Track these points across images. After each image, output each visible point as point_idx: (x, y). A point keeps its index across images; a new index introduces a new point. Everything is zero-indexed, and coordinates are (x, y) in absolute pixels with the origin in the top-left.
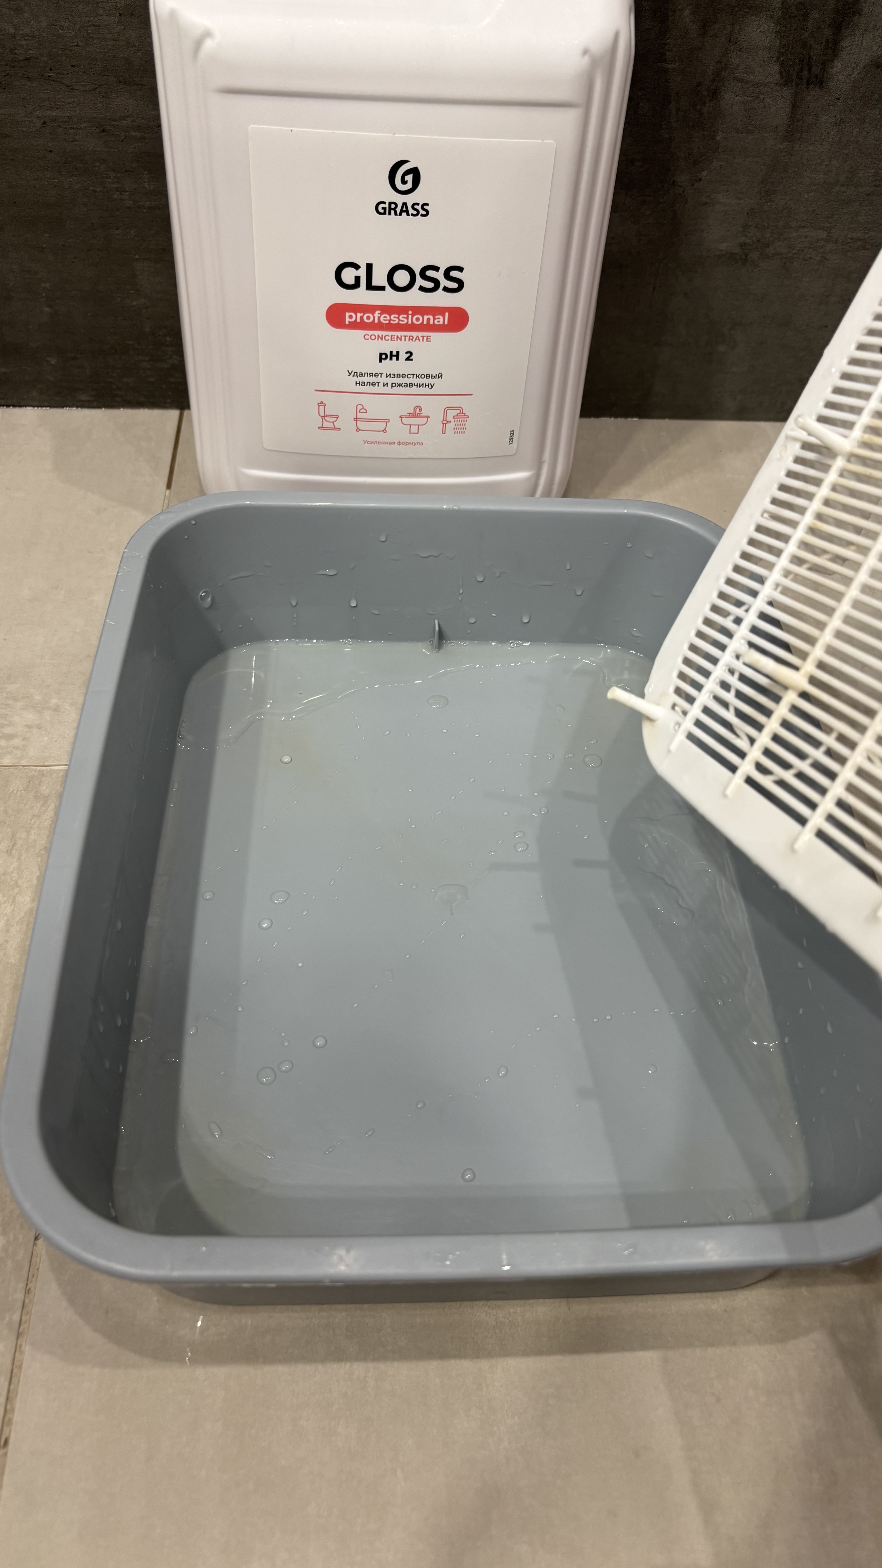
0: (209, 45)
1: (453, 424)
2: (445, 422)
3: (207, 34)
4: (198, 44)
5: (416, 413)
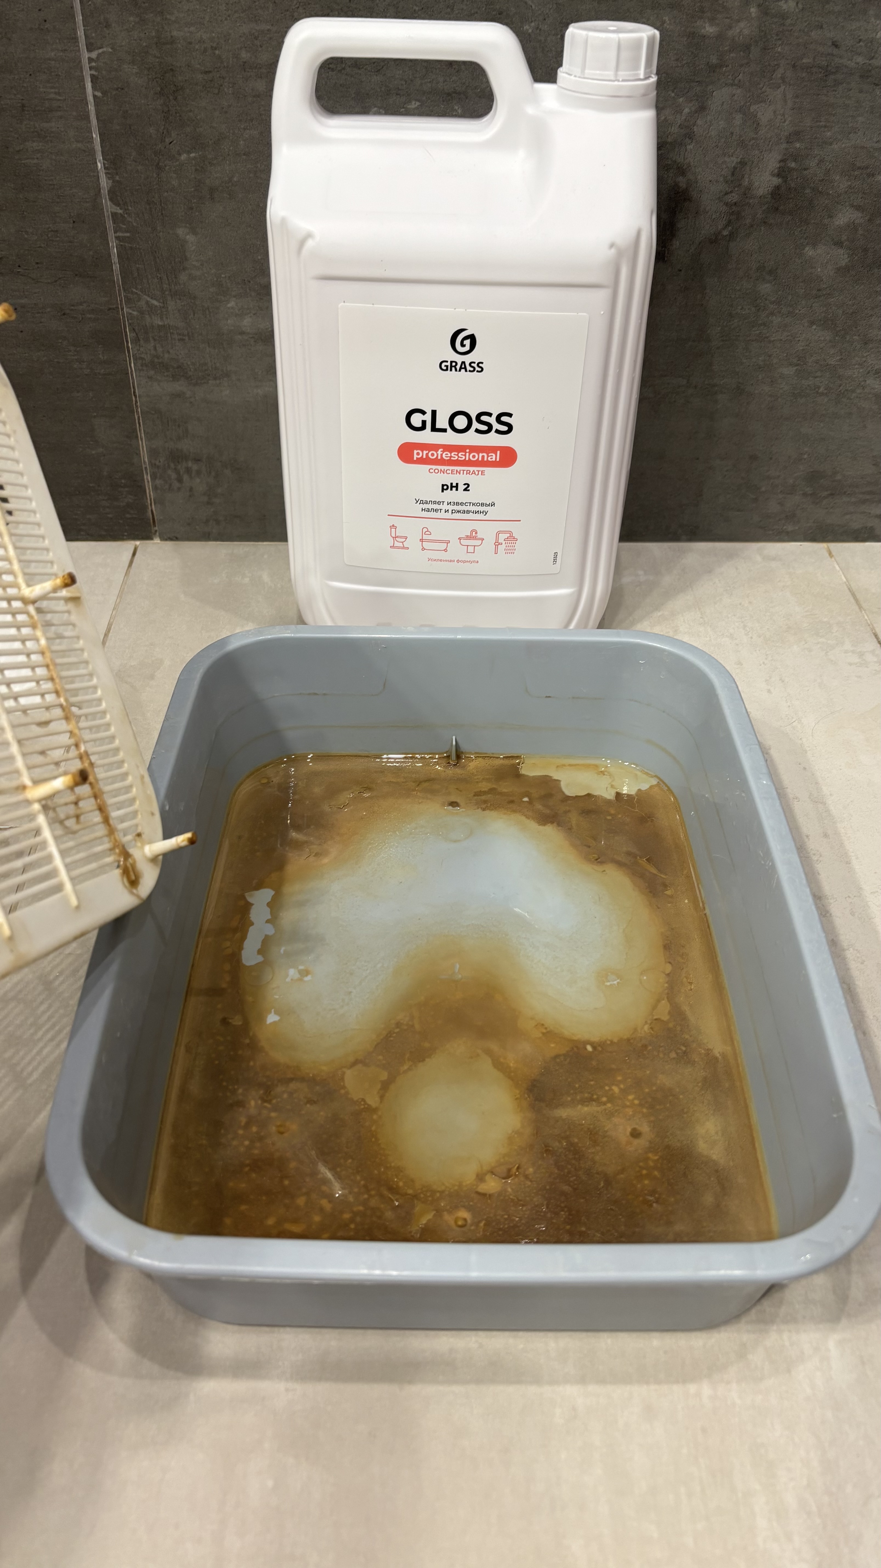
0: (310, 243)
1: (504, 546)
2: (497, 544)
3: (309, 236)
4: (302, 243)
5: (473, 536)
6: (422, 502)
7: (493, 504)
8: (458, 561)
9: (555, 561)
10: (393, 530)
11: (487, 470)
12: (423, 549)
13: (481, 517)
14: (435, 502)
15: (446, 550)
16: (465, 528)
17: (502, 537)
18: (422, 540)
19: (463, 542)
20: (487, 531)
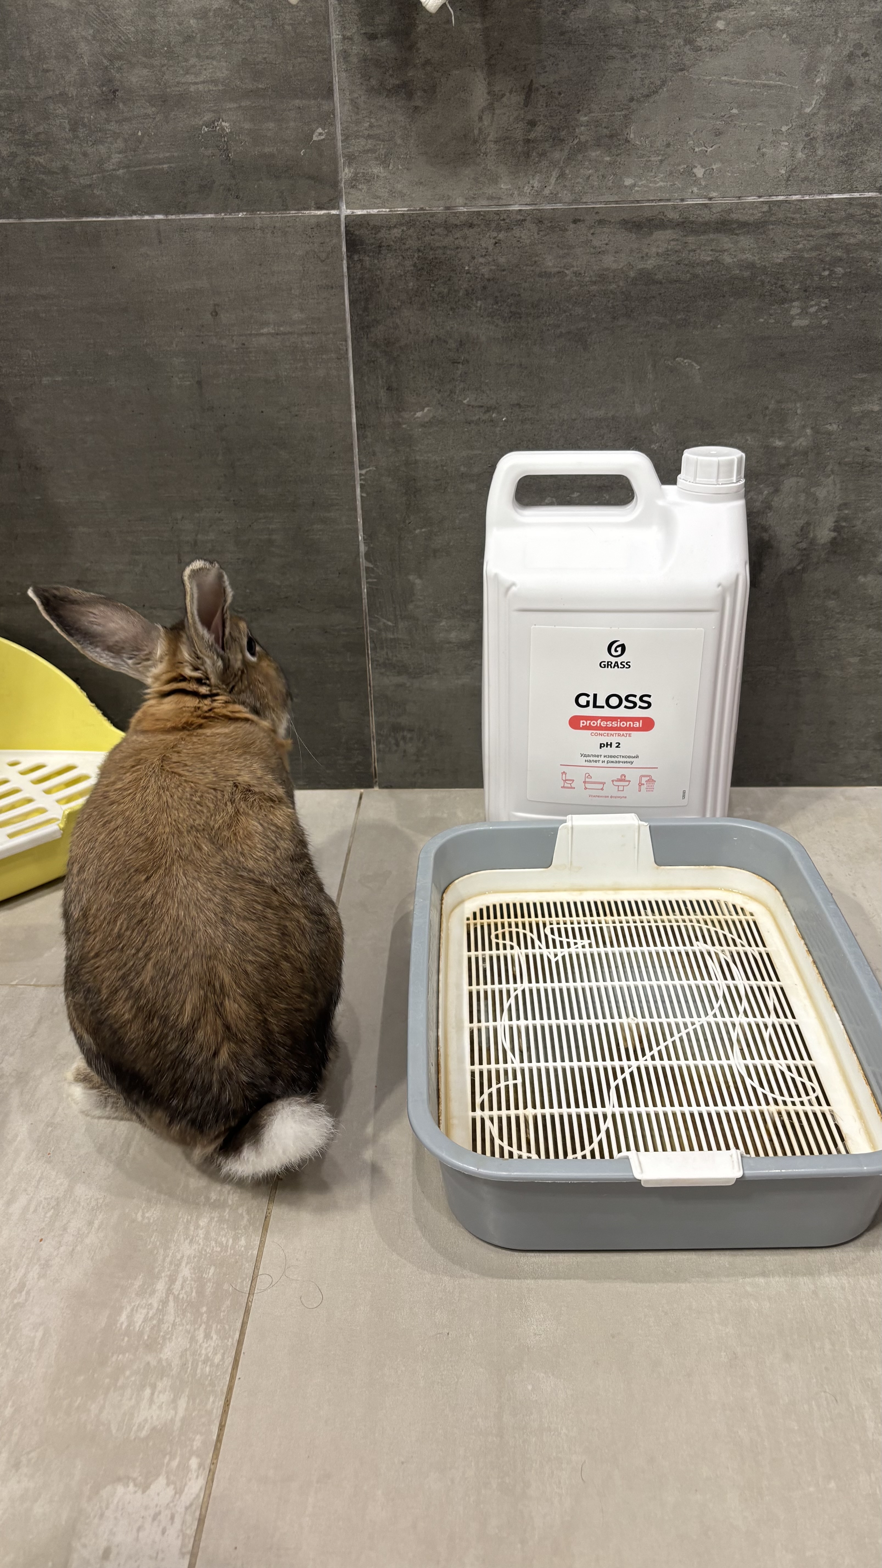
0: (514, 589)
1: (645, 786)
2: (640, 784)
3: (513, 584)
4: (508, 589)
5: (623, 779)
6: (585, 756)
7: (637, 757)
8: (611, 797)
9: (684, 797)
10: (564, 775)
11: (633, 733)
12: (586, 788)
13: (629, 765)
14: (595, 756)
15: (602, 789)
16: (617, 774)
17: (644, 780)
18: (585, 782)
19: (615, 783)
20: (633, 775)
